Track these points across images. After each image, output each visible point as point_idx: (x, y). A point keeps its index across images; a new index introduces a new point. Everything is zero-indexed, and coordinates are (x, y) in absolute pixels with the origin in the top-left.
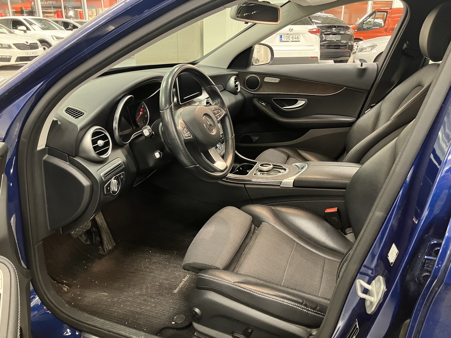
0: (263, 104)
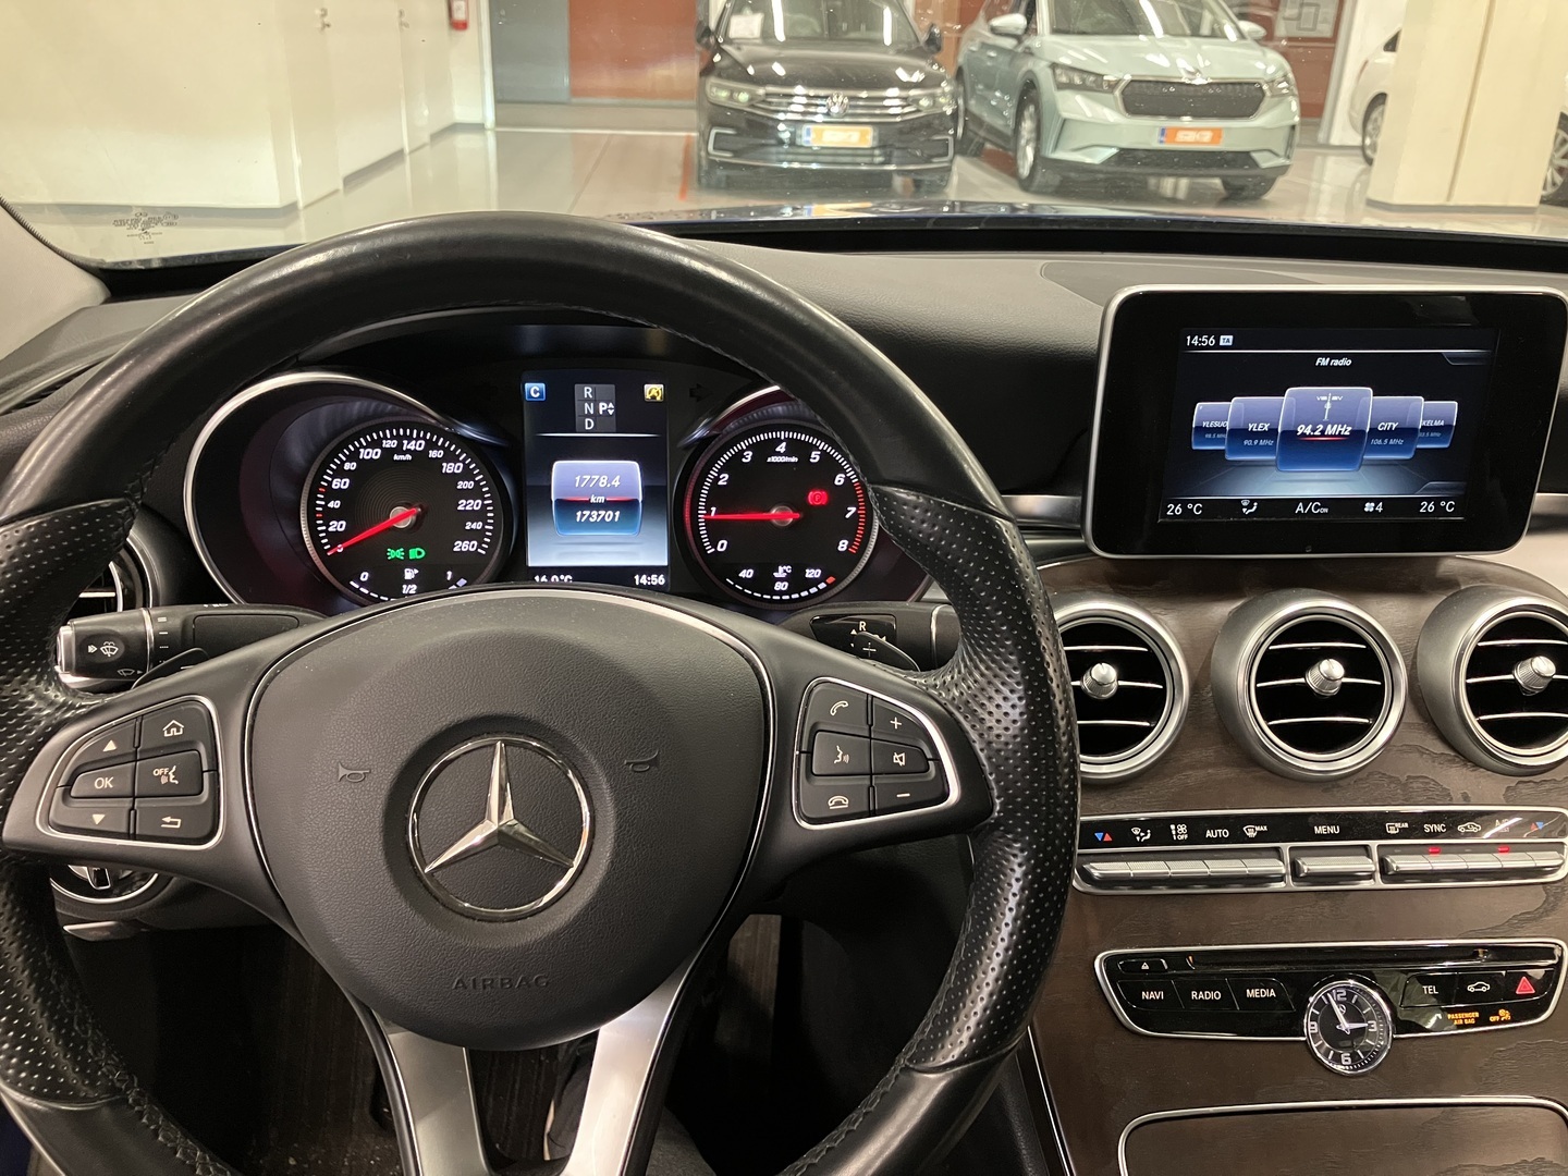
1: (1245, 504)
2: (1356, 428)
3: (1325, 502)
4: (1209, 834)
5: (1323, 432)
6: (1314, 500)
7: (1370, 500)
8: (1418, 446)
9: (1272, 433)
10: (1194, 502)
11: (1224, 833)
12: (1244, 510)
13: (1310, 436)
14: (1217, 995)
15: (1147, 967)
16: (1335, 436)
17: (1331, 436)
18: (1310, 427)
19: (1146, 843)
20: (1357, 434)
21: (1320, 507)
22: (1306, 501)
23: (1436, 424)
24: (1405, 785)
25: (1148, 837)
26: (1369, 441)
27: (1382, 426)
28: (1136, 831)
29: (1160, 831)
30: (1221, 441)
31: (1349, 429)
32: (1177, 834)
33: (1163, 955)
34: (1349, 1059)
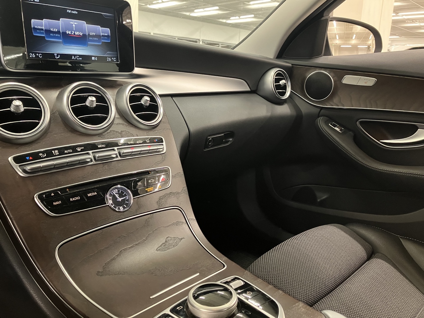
0: (336, 128)
1: (56, 55)
2: (84, 34)
3: (80, 56)
4: (66, 152)
5: (74, 34)
6: (77, 55)
7: (93, 56)
8: (102, 41)
9: (58, 32)
10: (39, 53)
11: (71, 151)
12: (56, 57)
13: (70, 34)
14: (79, 198)
15: (53, 195)
16: (78, 35)
17: (77, 35)
18: (70, 32)
19: (45, 157)
20: (84, 35)
21: (79, 58)
22: (75, 55)
23: (105, 35)
24: (121, 133)
25: (45, 155)
26: (88, 38)
27: (91, 34)
28: (41, 154)
29: (49, 154)
30: (43, 33)
31: (82, 33)
32: (55, 153)
33: (59, 190)
34: (122, 208)
